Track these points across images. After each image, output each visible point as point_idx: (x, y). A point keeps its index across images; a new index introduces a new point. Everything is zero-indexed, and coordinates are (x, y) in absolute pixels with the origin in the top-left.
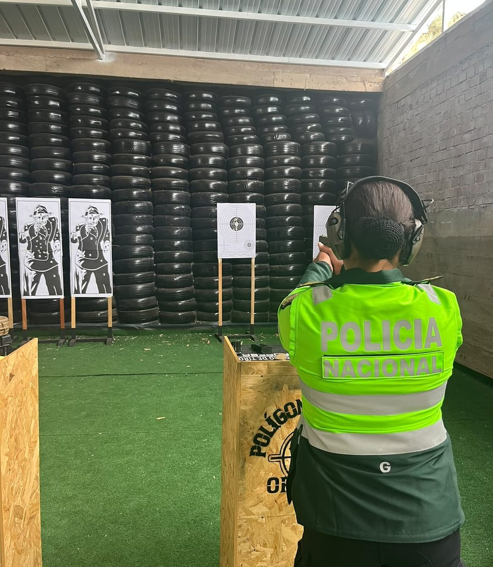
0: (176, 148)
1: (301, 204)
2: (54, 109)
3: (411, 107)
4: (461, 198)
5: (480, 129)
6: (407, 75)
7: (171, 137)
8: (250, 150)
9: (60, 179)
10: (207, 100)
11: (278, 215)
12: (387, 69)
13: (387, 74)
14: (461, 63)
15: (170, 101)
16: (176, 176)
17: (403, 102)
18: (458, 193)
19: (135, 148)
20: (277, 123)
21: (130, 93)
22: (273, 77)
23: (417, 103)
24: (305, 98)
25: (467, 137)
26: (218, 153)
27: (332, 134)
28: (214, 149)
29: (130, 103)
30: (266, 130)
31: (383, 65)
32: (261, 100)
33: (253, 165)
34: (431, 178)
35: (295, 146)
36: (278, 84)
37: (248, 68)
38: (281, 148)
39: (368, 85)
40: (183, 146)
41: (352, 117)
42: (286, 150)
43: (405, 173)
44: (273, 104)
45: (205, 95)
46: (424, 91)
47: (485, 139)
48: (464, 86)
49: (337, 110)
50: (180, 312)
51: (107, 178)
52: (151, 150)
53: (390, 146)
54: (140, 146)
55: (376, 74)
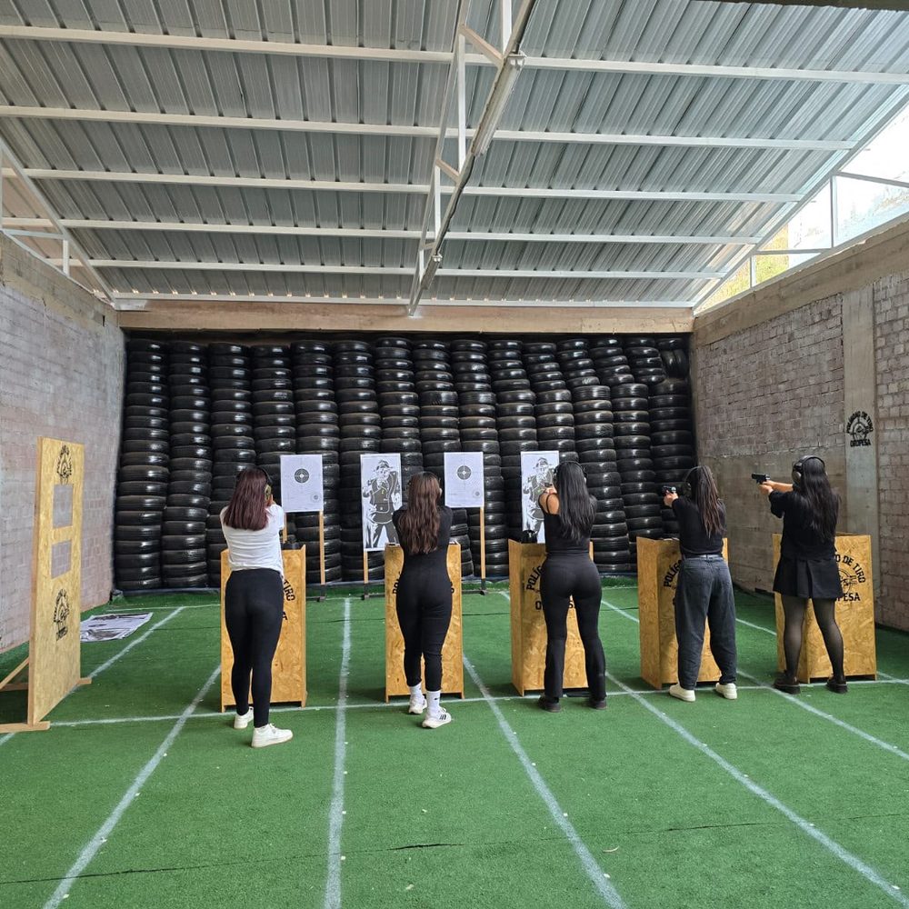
0: (483, 397)
1: (615, 449)
2: (362, 363)
3: (725, 351)
4: (781, 441)
5: (793, 381)
6: (719, 320)
7: (478, 386)
8: (558, 395)
9: (371, 433)
10: (512, 349)
11: (592, 461)
12: (696, 307)
13: (696, 313)
14: (771, 320)
15: (476, 351)
16: (485, 426)
17: (716, 346)
18: (779, 436)
19: (444, 400)
20: (585, 367)
21: (436, 345)
22: (580, 323)
23: (731, 349)
24: (611, 342)
25: (782, 387)
26: (526, 401)
27: (641, 375)
28: (522, 396)
29: (436, 355)
30: (572, 374)
31: (692, 304)
32: (567, 345)
33: (563, 411)
34: (751, 422)
35: (604, 391)
36: (585, 330)
37: (552, 313)
38: (589, 392)
39: (677, 326)
40: (490, 394)
41: (661, 357)
42: (595, 395)
43: (724, 416)
44: (577, 349)
45: (510, 344)
46: (737, 339)
47: (798, 391)
48: (774, 342)
49: (645, 351)
50: (497, 564)
51: (417, 431)
52: (460, 401)
53: (705, 387)
54: (448, 397)
55: (683, 313)
